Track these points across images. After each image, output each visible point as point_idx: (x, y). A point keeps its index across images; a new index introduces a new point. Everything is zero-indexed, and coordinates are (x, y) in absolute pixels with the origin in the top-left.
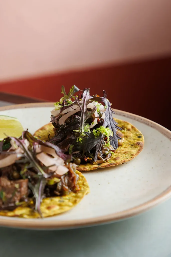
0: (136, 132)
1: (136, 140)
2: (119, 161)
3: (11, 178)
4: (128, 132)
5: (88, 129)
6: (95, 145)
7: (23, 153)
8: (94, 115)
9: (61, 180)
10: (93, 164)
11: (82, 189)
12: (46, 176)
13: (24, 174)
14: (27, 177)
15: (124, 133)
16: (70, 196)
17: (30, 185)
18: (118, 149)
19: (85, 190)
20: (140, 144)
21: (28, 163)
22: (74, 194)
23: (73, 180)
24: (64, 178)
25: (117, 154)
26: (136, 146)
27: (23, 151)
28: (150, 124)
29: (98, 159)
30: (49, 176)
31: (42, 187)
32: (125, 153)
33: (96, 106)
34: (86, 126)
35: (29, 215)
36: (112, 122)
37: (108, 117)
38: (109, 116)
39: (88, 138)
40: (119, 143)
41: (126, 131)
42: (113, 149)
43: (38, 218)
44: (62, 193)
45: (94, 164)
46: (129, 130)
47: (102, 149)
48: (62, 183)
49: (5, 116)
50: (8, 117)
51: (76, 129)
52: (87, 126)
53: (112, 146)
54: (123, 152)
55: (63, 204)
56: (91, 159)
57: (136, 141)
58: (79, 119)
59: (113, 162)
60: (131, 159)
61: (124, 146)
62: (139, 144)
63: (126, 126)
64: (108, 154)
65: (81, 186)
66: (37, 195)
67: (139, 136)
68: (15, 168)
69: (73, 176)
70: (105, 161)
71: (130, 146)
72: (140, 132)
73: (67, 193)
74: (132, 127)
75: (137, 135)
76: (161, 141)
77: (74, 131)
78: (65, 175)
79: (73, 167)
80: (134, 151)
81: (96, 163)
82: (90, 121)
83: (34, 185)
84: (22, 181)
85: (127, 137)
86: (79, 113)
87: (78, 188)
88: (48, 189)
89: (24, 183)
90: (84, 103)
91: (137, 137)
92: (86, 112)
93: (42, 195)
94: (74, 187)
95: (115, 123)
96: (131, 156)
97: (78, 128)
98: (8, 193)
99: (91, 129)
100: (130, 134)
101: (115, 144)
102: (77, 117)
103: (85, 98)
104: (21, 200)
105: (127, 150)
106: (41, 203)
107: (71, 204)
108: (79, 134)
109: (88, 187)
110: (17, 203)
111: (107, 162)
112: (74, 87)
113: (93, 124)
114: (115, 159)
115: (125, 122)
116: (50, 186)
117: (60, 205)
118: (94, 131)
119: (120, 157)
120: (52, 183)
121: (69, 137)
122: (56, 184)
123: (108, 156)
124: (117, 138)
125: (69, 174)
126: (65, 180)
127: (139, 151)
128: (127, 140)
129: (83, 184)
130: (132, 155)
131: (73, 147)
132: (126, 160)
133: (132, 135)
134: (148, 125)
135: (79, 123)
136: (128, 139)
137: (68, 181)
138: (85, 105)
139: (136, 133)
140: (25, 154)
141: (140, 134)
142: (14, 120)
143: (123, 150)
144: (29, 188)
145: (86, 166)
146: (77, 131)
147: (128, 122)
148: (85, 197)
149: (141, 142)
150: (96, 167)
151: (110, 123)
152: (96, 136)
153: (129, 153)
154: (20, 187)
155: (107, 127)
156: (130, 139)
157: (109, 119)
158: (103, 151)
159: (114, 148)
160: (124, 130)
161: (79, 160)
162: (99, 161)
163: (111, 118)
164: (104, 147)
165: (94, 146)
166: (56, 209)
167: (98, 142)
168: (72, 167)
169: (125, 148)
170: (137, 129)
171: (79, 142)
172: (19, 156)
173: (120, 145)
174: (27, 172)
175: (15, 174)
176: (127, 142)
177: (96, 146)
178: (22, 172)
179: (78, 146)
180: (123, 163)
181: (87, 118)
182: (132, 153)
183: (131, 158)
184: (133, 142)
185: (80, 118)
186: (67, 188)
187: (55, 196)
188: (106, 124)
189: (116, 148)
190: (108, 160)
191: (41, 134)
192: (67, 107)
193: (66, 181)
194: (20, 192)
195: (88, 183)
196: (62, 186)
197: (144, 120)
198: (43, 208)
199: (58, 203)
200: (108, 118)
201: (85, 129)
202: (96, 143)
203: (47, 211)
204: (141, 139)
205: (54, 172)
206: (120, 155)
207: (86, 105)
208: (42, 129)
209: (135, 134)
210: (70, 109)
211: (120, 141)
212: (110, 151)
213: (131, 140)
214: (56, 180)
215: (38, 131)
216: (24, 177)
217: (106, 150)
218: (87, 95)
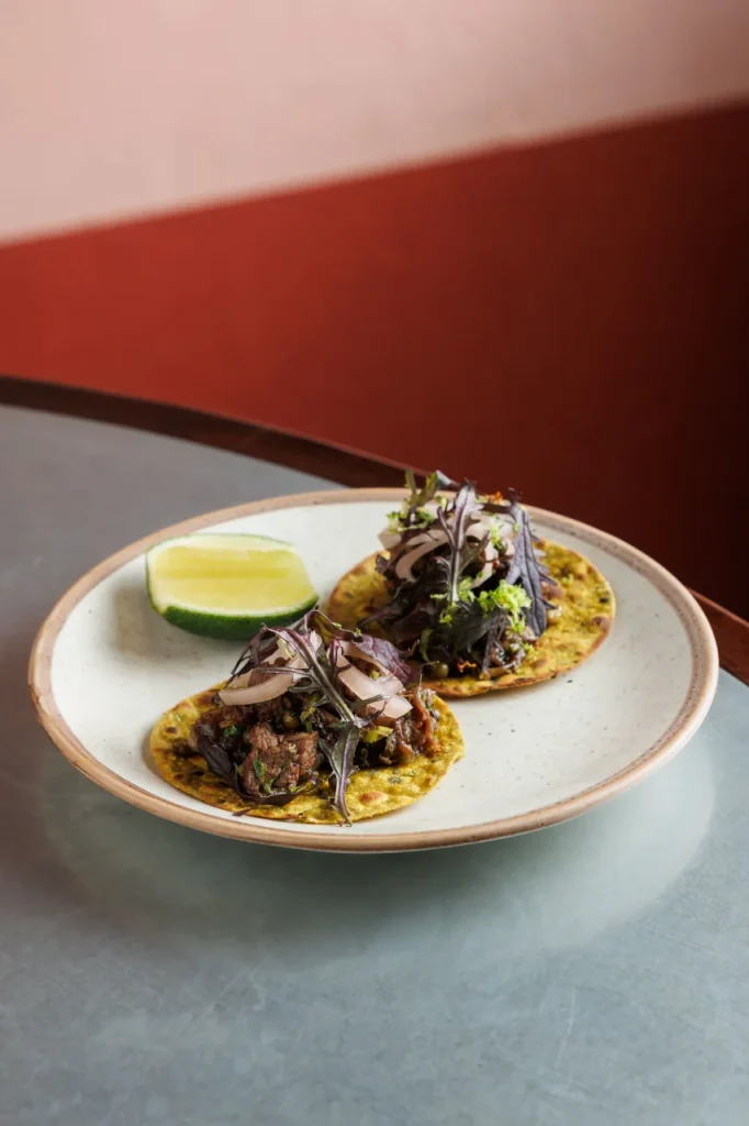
0: (597, 585)
1: (593, 610)
2: (543, 670)
3: (279, 729)
4: (577, 582)
5: (467, 590)
6: (485, 632)
7: (305, 670)
8: (483, 555)
9: (395, 730)
10: (478, 679)
11: (447, 748)
12: (359, 723)
13: (307, 719)
14: (315, 728)
15: (566, 586)
16: (416, 766)
17: (322, 744)
18: (545, 634)
19: (453, 750)
20: (602, 624)
21: (319, 693)
22: (425, 762)
23: (424, 727)
24: (403, 724)
25: (541, 649)
26: (592, 628)
27: (306, 666)
28: (636, 563)
29: (494, 664)
30: (366, 723)
31: (350, 750)
32: (562, 647)
33: (488, 532)
34: (465, 582)
35: (318, 817)
36: (531, 564)
37: (523, 553)
38: (526, 550)
39: (466, 616)
40: (548, 619)
41: (571, 580)
42: (533, 637)
43: (340, 824)
44: (398, 760)
45: (481, 677)
46: (579, 578)
47: (503, 638)
48: (398, 735)
49: (263, 538)
50: (271, 539)
51: (439, 593)
52: (467, 584)
53: (529, 629)
54: (557, 643)
55: (398, 787)
56: (474, 665)
57: (594, 614)
58: (445, 566)
59: (528, 673)
60: (573, 665)
61: (561, 628)
62: (598, 621)
63: (574, 565)
64: (516, 653)
65: (445, 738)
66: (338, 769)
67: (603, 597)
68: (289, 705)
69: (425, 717)
70: (509, 671)
71: (578, 625)
72: (608, 587)
73: (410, 759)
74: (590, 570)
75: (599, 595)
76: (657, 615)
77: (432, 597)
78: (405, 717)
79: (425, 698)
80: (584, 643)
81: (485, 676)
82: (472, 570)
83: (331, 744)
84: (304, 735)
85: (572, 598)
86: (444, 550)
87: (436, 747)
88: (364, 750)
89: (309, 741)
90: (458, 524)
91: (597, 599)
92: (464, 546)
93: (349, 768)
94: (428, 743)
95: (540, 569)
96: (576, 658)
97: (442, 589)
98: (272, 765)
99: (477, 591)
100: (582, 590)
101: (538, 623)
102: (440, 560)
103: (462, 510)
104: (302, 781)
105: (566, 638)
106: (347, 787)
107: (416, 789)
108: (445, 604)
109: (460, 742)
110: (293, 788)
111: (514, 672)
112: (436, 476)
113: (481, 576)
114: (534, 666)
115: (572, 554)
116: (370, 744)
117: (391, 791)
118: (484, 595)
119: (548, 658)
120: (373, 738)
121: (422, 609)
122: (383, 741)
123: (519, 657)
124: (544, 608)
125: (415, 714)
126: (404, 730)
127: (597, 644)
128: (572, 608)
129: (450, 736)
130: (578, 654)
131: (432, 635)
132: (560, 668)
133: (585, 593)
134: (630, 564)
135: (444, 575)
136: (575, 606)
137: (413, 731)
138: (461, 530)
139: (597, 588)
140: (312, 672)
141: (607, 593)
142: (284, 553)
143: (557, 639)
144: (319, 749)
145: (461, 682)
146: (440, 597)
147: (580, 554)
148: (452, 769)
149: (604, 615)
150: (485, 688)
151: (528, 569)
152: (486, 610)
153: (571, 648)
154: (300, 751)
155: (519, 582)
156: (580, 605)
157: (524, 559)
158: (506, 643)
159: (536, 635)
160: (568, 577)
161: (445, 667)
162: (494, 670)
163: (531, 555)
164: (507, 633)
165: (482, 634)
166: (382, 801)
167: (492, 624)
168: (422, 697)
169: (564, 631)
170: (601, 577)
171: (445, 624)
172: (297, 677)
173: (551, 624)
174: (315, 713)
175: (289, 719)
176: (571, 613)
177: (486, 635)
178: (304, 716)
179: (441, 632)
180: (553, 677)
181: (466, 564)
182: (579, 650)
183: (576, 662)
184: (587, 615)
185: (449, 563)
186: (409, 747)
187: (381, 766)
188: (514, 573)
189: (542, 631)
190: (516, 667)
191: (354, 587)
192: (417, 532)
193: (408, 731)
194: (299, 762)
195: (462, 731)
196: (398, 744)
197: (624, 550)
198: (351, 800)
199: (388, 785)
200: (521, 557)
201: (459, 592)
202: (485, 627)
203: (360, 807)
204: (606, 607)
205: (380, 712)
206: (549, 652)
207: (465, 529)
208: (358, 571)
209: (593, 590)
210: (424, 538)
211: (552, 614)
212: (525, 641)
213: (583, 610)
214: (384, 731)
215: (346, 578)
216: (309, 726)
217: (513, 641)
218: (468, 502)
